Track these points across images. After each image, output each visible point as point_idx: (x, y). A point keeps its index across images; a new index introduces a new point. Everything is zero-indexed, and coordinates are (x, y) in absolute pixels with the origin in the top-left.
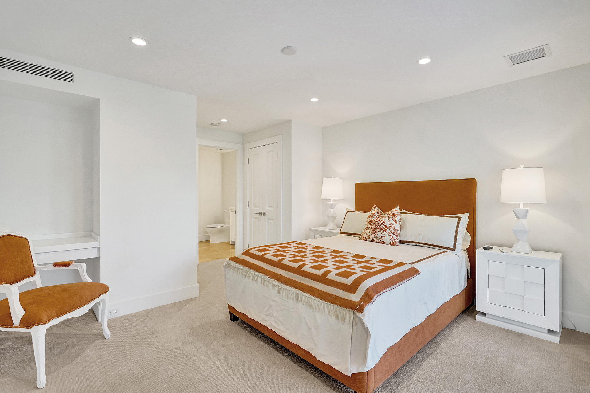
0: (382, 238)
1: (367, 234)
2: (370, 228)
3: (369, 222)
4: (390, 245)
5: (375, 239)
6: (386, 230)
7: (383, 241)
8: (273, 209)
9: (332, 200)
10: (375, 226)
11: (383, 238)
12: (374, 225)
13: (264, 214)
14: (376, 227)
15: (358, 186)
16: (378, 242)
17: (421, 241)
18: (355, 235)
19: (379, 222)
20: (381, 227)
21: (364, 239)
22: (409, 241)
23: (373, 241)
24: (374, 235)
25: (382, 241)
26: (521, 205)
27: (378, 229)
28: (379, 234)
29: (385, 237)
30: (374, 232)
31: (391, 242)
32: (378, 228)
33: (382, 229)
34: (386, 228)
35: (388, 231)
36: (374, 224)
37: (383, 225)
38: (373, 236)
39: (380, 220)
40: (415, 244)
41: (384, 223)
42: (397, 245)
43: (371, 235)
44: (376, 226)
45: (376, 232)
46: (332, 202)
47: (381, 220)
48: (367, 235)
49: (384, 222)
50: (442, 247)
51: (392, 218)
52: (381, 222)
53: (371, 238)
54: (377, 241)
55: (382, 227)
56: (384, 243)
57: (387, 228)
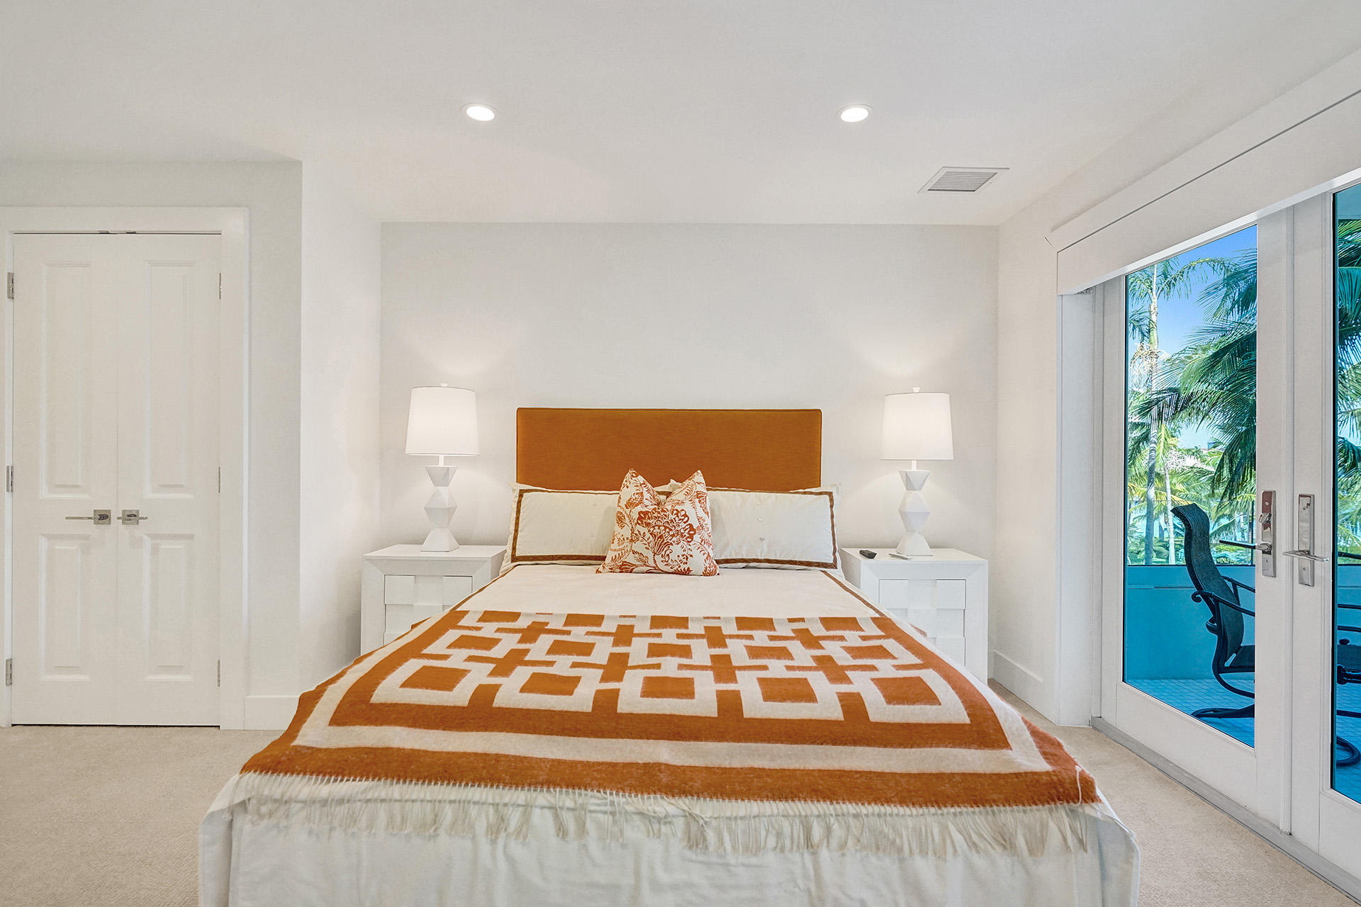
0: (685, 560)
1: (634, 552)
2: (648, 535)
3: (640, 518)
4: (704, 575)
5: (662, 566)
6: (691, 537)
7: (686, 567)
8: (188, 496)
9: (442, 458)
10: (662, 528)
11: (687, 558)
12: (659, 526)
13: (131, 517)
14: (665, 530)
15: (526, 416)
16: (672, 573)
17: (764, 555)
18: (569, 559)
19: (672, 517)
20: (679, 529)
21: (625, 568)
22: (735, 558)
23: (656, 571)
24: (663, 553)
25: (683, 567)
26: (914, 463)
27: (673, 535)
28: (676, 550)
29: (691, 556)
30: (661, 545)
31: (706, 568)
32: (671, 533)
33: (682, 536)
34: (691, 532)
35: (697, 538)
36: (658, 523)
37: (685, 523)
38: (659, 558)
39: (675, 512)
40: (744, 565)
41: (686, 518)
42: (718, 574)
43: (650, 555)
44: (666, 527)
45: (668, 544)
46: (441, 464)
47: (677, 510)
48: (637, 555)
49: (685, 515)
50: (811, 562)
51: (700, 502)
52: (678, 516)
53: (651, 563)
54: (667, 569)
55: (682, 531)
56: (686, 573)
57: (694, 530)
